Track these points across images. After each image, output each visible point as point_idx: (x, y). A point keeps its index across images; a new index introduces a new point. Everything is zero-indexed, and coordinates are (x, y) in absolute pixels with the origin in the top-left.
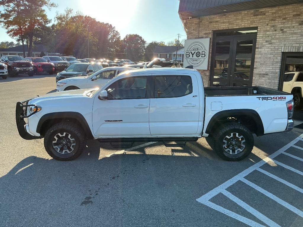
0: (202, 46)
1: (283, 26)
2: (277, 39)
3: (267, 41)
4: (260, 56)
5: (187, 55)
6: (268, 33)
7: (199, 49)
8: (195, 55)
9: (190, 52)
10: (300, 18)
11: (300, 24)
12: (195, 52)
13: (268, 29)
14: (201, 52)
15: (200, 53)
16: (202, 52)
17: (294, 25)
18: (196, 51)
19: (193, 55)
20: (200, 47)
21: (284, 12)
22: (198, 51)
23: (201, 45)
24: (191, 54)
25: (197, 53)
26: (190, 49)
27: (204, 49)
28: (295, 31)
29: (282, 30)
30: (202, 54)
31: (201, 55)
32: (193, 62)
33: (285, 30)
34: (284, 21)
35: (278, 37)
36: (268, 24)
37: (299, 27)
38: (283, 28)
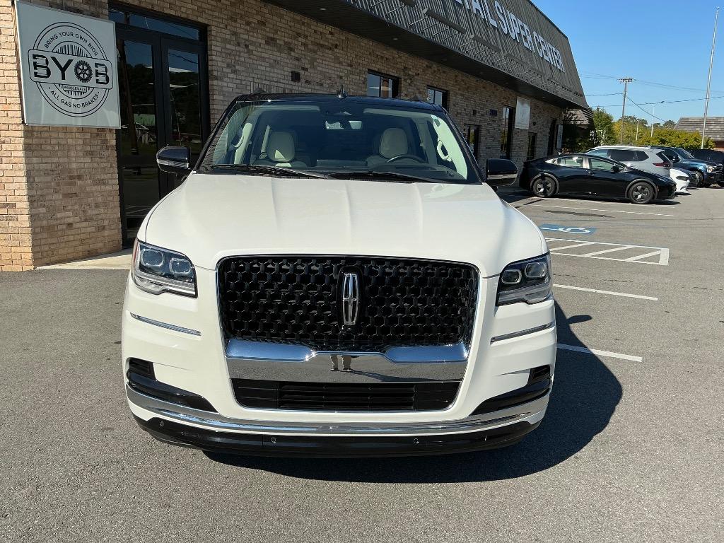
0: (93, 45)
1: (246, 37)
2: (242, 64)
3: (228, 66)
4: (221, 98)
5: (36, 66)
6: (228, 46)
7: (84, 52)
8: (70, 71)
9: (49, 56)
10: (264, 30)
11: (267, 43)
12: (70, 62)
13: (228, 37)
14: (91, 63)
15: (89, 68)
16: (96, 65)
17: (260, 41)
18: (76, 60)
19: (63, 70)
20: (86, 45)
21: (246, 9)
22: (81, 59)
23: (90, 41)
24: (52, 65)
25: (77, 67)
26: (46, 46)
27: (100, 56)
28: (263, 55)
29: (247, 46)
30: (97, 74)
31: (94, 77)
32: (66, 100)
33: (250, 47)
34: (247, 28)
35: (242, 59)
36: (226, 26)
37: (267, 47)
38: (247, 43)
